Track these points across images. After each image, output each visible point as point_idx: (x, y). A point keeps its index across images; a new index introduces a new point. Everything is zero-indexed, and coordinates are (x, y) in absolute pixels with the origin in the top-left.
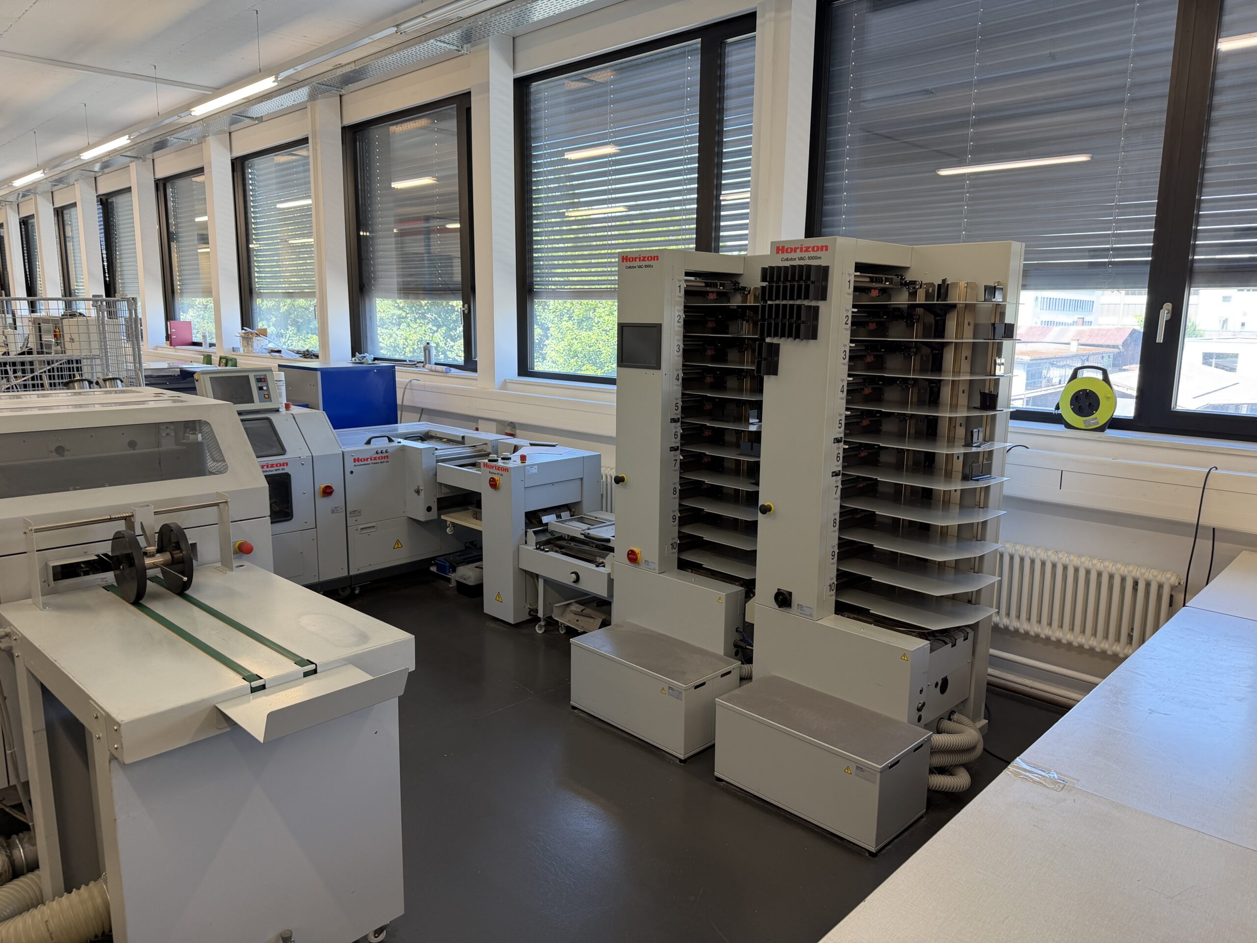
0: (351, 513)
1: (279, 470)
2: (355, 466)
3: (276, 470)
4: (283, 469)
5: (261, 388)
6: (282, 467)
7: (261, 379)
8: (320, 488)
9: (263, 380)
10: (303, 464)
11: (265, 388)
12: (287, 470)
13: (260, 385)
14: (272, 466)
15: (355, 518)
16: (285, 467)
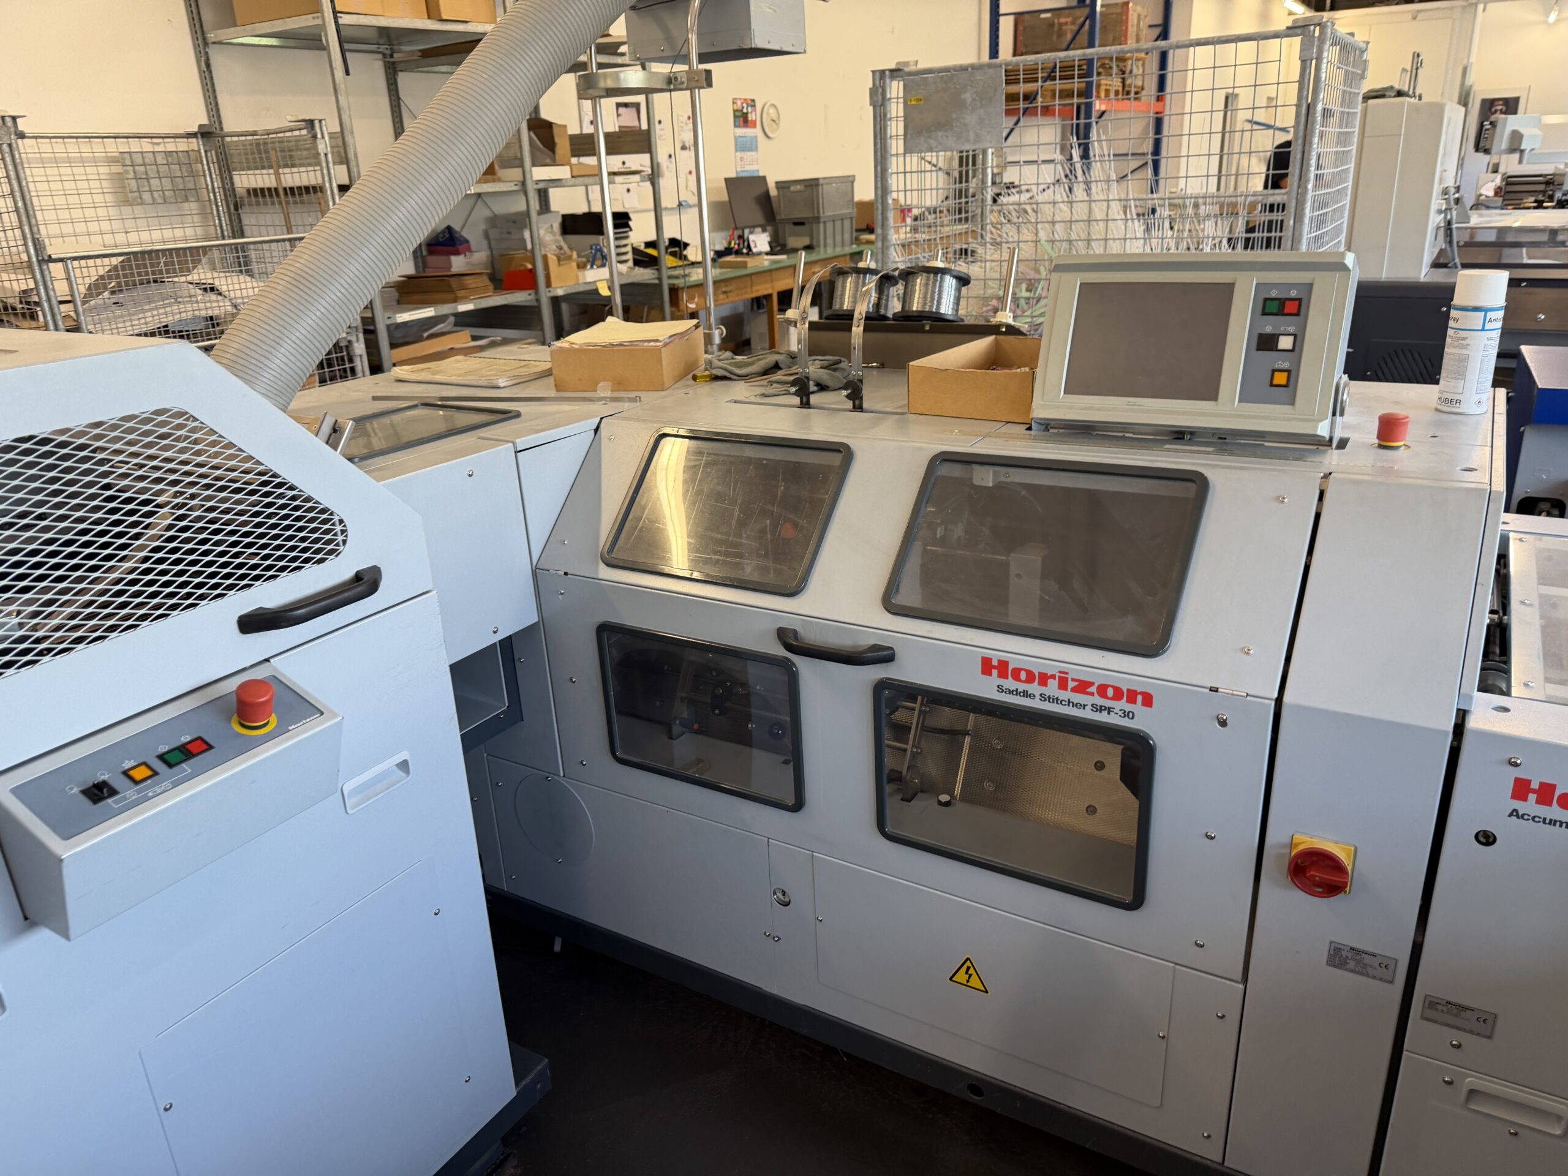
0: (1432, 1004)
1: (1109, 710)
2: (1514, 813)
3: (1100, 709)
4: (1126, 714)
5: (1266, 343)
6: (1122, 705)
7: (1282, 302)
8: (1292, 845)
9: (1290, 307)
10: (1223, 723)
11: (1285, 343)
12: (1142, 720)
13: (1269, 329)
14: (1083, 687)
15: (1456, 1037)
16: (1138, 708)
